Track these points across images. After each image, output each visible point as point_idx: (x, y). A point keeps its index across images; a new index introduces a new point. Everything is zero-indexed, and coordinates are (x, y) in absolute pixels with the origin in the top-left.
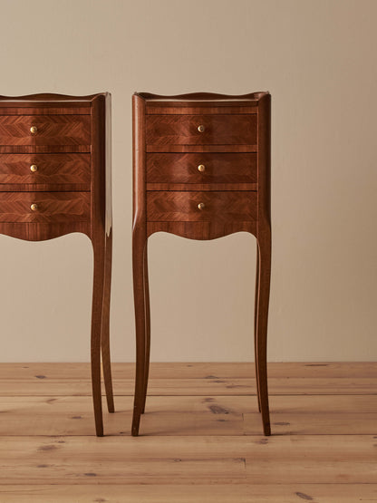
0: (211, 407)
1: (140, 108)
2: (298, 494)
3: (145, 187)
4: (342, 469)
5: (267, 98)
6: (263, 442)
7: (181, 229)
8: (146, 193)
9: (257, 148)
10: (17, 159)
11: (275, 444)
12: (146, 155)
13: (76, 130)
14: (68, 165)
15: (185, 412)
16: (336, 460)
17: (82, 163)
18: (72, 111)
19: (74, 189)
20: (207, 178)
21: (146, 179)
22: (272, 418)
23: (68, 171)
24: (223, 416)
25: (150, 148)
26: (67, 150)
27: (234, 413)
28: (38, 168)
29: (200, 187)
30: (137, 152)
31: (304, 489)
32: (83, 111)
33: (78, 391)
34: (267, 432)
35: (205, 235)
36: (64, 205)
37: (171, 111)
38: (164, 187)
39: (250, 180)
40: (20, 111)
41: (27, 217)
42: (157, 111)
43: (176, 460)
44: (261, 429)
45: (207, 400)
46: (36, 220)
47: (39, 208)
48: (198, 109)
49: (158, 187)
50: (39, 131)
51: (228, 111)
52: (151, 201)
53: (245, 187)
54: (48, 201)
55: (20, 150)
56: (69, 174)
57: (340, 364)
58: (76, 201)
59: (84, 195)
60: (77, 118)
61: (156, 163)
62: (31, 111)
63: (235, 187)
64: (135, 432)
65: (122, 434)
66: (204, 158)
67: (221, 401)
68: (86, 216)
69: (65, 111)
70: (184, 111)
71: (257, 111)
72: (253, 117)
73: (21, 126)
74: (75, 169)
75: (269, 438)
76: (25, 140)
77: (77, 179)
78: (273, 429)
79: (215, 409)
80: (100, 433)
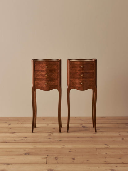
0: (82, 126)
1: (69, 62)
2: (105, 144)
3: (70, 79)
4: (113, 139)
5: (96, 60)
6: (95, 134)
7: (78, 88)
8: (70, 81)
9: (94, 71)
10: (43, 73)
11: (98, 134)
12: (70, 73)
13: (55, 67)
14: (54, 74)
15: (77, 127)
16: (112, 137)
17: (57, 74)
18: (54, 63)
19: (55, 80)
20: (83, 77)
21: (70, 78)
22: (97, 129)
23: (54, 76)
24: (85, 128)
25: (71, 71)
26: (53, 71)
27: (87, 127)
28: (47, 75)
29: (82, 79)
30: (68, 72)
31: (107, 143)
32: (57, 63)
33: (53, 123)
34: (96, 132)
35: (83, 89)
36: (53, 83)
37: (76, 63)
38: (74, 79)
39: (92, 78)
40: (43, 63)
41: (44, 86)
42: (73, 63)
43: (78, 137)
44: (94, 131)
45: (81, 125)
46: (47, 86)
47: (47, 84)
48: (81, 63)
49: (73, 79)
50: (47, 67)
51: (88, 63)
52: (71, 82)
53: (91, 79)
54: (49, 82)
55: (43, 71)
56: (54, 77)
57: (108, 117)
58: (55, 82)
59: (57, 81)
60: (55, 64)
61: (72, 74)
62: (46, 63)
63: (89, 79)
64: (68, 132)
65: (65, 132)
66: (83, 73)
67: (84, 125)
68: (57, 86)
69: (53, 63)
70: (78, 63)
71: (94, 63)
72: (93, 64)
73: (43, 66)
74: (55, 75)
75: (97, 133)
76: (44, 69)
77: (56, 78)
78: (97, 131)
79: (83, 127)
80: (60, 132)
